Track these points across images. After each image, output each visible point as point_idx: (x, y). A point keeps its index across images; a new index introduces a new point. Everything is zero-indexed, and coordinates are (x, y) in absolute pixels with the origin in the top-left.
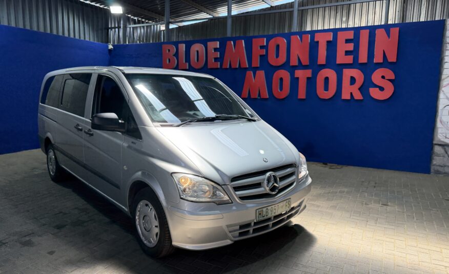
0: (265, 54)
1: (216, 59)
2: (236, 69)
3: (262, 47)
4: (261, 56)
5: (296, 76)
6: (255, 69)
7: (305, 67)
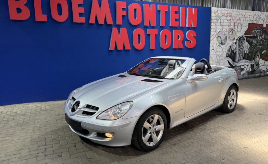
0: (125, 14)
1: (81, 15)
2: (102, 25)
3: (123, 9)
4: (123, 16)
6: (119, 27)
7: (153, 27)
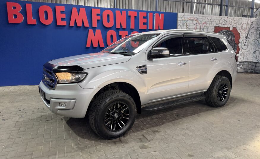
0: (100, 19)
1: (63, 19)
2: (80, 27)
3: (98, 15)
4: (98, 21)
5: (120, 34)
6: (94, 29)
7: (124, 29)
